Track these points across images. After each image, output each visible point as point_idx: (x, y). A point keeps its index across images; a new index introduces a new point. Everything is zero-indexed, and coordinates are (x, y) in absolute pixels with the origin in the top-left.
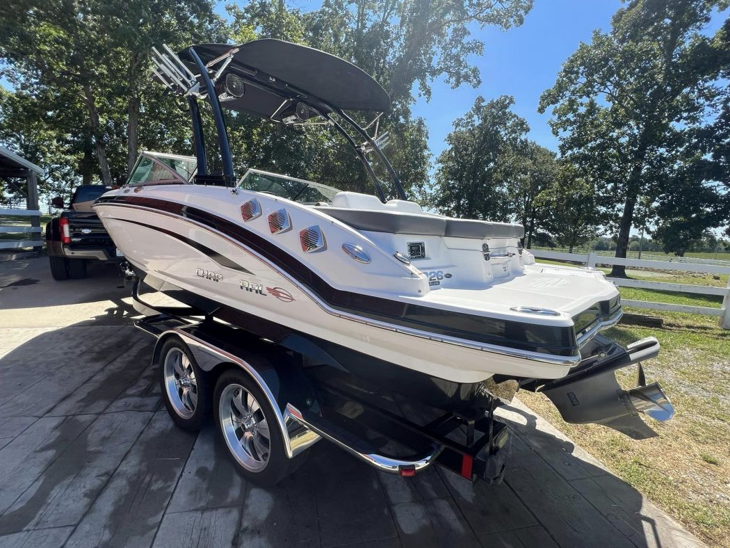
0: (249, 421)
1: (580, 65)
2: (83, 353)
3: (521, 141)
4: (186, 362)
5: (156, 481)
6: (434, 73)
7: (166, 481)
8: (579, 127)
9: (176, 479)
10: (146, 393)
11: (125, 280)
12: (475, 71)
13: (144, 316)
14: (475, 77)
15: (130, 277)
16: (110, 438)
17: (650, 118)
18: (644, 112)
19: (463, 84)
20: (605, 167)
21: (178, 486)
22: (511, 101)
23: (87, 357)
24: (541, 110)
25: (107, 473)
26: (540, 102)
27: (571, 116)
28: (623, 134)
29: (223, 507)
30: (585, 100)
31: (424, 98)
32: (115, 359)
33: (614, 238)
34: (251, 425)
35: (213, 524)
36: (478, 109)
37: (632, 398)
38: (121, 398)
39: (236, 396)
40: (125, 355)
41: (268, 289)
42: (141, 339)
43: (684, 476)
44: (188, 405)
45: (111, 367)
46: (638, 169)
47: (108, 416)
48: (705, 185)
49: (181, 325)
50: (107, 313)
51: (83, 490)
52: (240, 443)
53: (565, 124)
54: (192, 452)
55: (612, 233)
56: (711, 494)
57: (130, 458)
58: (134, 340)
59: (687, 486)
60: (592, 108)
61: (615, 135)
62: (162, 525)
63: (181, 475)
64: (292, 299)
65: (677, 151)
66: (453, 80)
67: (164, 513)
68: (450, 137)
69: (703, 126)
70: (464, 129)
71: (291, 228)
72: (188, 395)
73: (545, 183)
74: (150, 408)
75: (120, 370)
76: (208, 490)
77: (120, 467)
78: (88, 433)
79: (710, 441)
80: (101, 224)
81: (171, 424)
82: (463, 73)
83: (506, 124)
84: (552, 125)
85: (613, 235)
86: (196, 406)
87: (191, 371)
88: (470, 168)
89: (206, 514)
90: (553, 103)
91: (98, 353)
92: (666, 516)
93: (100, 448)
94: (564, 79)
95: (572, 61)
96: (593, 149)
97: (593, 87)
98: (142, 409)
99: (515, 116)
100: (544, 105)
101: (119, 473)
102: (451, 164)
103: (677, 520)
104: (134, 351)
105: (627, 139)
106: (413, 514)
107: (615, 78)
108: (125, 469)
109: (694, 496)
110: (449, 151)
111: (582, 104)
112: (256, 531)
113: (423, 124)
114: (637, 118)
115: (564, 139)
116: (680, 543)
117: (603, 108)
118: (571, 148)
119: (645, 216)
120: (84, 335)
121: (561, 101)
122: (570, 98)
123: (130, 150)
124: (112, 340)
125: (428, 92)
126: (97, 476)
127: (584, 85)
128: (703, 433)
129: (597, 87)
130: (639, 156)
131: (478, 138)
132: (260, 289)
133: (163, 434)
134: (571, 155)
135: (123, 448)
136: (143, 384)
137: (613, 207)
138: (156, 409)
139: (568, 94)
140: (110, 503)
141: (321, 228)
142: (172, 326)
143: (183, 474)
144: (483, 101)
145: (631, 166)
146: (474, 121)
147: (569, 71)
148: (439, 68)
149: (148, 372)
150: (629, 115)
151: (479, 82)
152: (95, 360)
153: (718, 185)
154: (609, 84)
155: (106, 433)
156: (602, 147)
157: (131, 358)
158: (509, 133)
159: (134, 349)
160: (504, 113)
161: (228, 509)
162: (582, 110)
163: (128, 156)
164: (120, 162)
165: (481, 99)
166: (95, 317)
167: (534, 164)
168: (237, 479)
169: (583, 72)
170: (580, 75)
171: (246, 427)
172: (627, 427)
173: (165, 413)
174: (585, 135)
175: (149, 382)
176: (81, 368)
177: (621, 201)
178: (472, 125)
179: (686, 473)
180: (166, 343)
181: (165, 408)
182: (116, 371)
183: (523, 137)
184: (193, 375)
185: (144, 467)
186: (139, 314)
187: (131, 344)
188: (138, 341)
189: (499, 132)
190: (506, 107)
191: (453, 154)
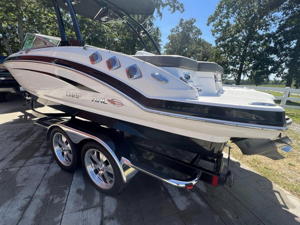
0: (101, 166)
1: (225, 4)
2: (9, 137)
3: (198, 38)
4: (64, 139)
5: (56, 198)
6: (164, 5)
7: (61, 198)
8: (223, 32)
9: (66, 196)
10: (45, 155)
11: (27, 102)
12: (181, 5)
13: (38, 118)
14: (182, 8)
15: (29, 100)
16: (28, 179)
17: (251, 29)
18: (248, 26)
19: (177, 11)
20: (233, 49)
21: (68, 199)
22: (195, 21)
23: (11, 139)
24: (208, 25)
25: (29, 197)
26: (208, 21)
27: (220, 27)
28: (240, 36)
29: (93, 207)
30: (226, 20)
31: (159, 18)
32: (26, 139)
33: (235, 79)
34: (103, 167)
35: (89, 217)
36: (181, 24)
37: (276, 143)
38: (31, 158)
39: (93, 155)
40: (31, 137)
41: (108, 100)
42: (38, 129)
43: (284, 172)
44: (67, 159)
45: (24, 143)
46: (245, 50)
47: (26, 168)
48: (270, 57)
49: (60, 121)
50: (19, 118)
51: (17, 207)
52: (97, 176)
53: (217, 31)
54: (73, 181)
55: (234, 77)
56: (296, 178)
57: (40, 188)
58: (35, 129)
59: (286, 176)
60: (228, 24)
61: (237, 35)
62: (62, 220)
63: (69, 194)
64: (123, 105)
65: (260, 43)
66: (172, 9)
67: (63, 214)
68: (169, 37)
69: (270, 32)
70: (175, 33)
71: (120, 66)
72: (67, 155)
73: (207, 57)
74: (48, 162)
75: (29, 145)
76: (83, 199)
77: (36, 193)
78: (16, 177)
79: (289, 157)
80: (11, 75)
81: (59, 169)
82: (177, 5)
83: (192, 31)
84: (212, 31)
85: (234, 78)
86: (72, 160)
87: (68, 144)
88: (178, 51)
89: (84, 212)
90: (213, 21)
91: (17, 137)
92: (283, 189)
93: (24, 184)
94: (218, 10)
95: (221, 2)
96: (228, 42)
97: (229, 15)
98: (43, 162)
99: (196, 27)
100: (209, 22)
101: (35, 196)
102: (170, 49)
103: (288, 191)
104: (35, 135)
105: (242, 38)
106: (182, 201)
107: (238, 11)
108: (38, 193)
109: (290, 180)
110: (169, 43)
111: (224, 22)
112: (111, 218)
113: (159, 30)
114: (246, 28)
115: (217, 37)
116: (291, 200)
117: (232, 24)
118: (220, 41)
119: (247, 70)
120: (9, 129)
121: (216, 21)
122: (220, 19)
123: (21, 40)
124: (24, 130)
125: (161, 15)
126: (24, 199)
127: (226, 13)
128: (286, 153)
129: (230, 15)
130: (246, 44)
131: (181, 37)
132: (103, 101)
133: (56, 174)
134: (219, 44)
135: (36, 183)
136: (42, 151)
137: (236, 66)
138: (51, 162)
139: (219, 17)
140: (33, 212)
141: (138, 66)
142: (55, 122)
143: (70, 193)
144: (183, 20)
145: (243, 49)
146: (179, 30)
147: (220, 7)
148: (166, 3)
149: (44, 144)
150: (243, 27)
151: (184, 10)
152: (15, 140)
153: (275, 57)
154: (235, 13)
155: (26, 176)
156: (232, 41)
157: (34, 138)
158: (193, 35)
159: (35, 134)
160: (192, 26)
161: (95, 208)
162: (224, 25)
163: (20, 44)
164: (16, 47)
165: (182, 20)
166: (13, 120)
167: (203, 49)
168: (97, 193)
169: (226, 7)
170: (224, 9)
171: (100, 169)
172: (271, 155)
173: (55, 164)
174: (226, 35)
175: (45, 150)
176: (8, 145)
177: (238, 64)
178: (179, 32)
179: (284, 171)
180: (53, 131)
181: (55, 161)
182: (28, 145)
183: (199, 37)
184: (69, 145)
185: (48, 192)
186: (36, 117)
187: (33, 132)
188: (37, 130)
189: (190, 35)
190: (193, 23)
191: (171, 44)
